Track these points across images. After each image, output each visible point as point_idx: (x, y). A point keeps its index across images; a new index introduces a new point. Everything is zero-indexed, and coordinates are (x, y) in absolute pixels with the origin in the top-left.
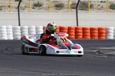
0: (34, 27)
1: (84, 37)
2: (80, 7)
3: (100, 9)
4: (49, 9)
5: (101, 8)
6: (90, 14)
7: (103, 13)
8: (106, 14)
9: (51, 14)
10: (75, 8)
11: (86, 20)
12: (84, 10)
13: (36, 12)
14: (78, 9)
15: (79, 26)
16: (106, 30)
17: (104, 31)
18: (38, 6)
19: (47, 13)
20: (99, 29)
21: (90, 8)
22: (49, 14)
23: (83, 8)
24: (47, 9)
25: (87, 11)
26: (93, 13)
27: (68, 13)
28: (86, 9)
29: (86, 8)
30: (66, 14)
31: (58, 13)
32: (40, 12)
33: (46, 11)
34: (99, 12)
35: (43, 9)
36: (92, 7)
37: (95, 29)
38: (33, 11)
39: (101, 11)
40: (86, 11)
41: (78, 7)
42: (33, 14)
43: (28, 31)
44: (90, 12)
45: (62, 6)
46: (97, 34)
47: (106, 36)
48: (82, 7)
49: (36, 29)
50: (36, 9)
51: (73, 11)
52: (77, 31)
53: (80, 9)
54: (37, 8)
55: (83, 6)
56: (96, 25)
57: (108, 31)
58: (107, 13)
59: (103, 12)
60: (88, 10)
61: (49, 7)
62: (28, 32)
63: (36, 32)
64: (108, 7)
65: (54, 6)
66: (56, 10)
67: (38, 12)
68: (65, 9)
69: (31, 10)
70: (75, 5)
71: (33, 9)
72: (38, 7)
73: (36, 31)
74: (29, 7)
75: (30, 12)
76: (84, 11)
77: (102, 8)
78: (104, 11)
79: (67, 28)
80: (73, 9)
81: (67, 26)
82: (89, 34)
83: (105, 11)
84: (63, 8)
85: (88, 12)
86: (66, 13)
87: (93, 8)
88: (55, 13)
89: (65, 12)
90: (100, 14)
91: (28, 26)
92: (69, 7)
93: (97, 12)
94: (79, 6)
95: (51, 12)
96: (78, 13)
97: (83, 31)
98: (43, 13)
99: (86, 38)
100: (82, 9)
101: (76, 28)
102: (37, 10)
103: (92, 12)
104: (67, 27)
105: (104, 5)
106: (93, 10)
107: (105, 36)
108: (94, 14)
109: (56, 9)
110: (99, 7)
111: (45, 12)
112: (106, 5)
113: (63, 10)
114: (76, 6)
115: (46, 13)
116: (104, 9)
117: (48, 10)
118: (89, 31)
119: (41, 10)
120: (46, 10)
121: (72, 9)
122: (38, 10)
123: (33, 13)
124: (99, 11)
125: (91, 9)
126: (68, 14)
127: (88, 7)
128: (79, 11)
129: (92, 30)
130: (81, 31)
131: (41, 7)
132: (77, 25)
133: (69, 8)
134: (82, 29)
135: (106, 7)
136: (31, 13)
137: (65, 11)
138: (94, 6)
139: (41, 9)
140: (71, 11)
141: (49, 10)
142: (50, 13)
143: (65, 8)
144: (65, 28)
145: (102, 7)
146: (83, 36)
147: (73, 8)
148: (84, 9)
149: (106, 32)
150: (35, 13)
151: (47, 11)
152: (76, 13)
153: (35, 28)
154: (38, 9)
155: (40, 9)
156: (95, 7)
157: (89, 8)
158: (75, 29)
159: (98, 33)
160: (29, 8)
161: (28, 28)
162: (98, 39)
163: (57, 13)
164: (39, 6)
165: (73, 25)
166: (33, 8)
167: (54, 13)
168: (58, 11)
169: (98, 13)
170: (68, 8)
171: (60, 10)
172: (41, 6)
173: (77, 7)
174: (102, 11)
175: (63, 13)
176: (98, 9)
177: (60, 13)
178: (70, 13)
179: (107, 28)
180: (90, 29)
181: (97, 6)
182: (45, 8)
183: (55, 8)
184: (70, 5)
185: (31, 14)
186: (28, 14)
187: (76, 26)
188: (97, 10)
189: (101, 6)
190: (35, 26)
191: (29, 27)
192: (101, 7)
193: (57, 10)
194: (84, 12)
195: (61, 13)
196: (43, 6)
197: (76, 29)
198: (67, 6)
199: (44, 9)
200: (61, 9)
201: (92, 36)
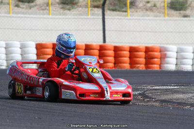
0: (18, 44)
1: (116, 65)
2: (110, 5)
3: (151, 9)
4: (48, 8)
5: (151, 7)
6: (130, 19)
7: (155, 18)
8: (161, 20)
9: (51, 18)
10: (101, 6)
11: (122, 31)
12: (119, 11)
13: (23, 13)
14: (106, 8)
15: (107, 43)
16: (160, 51)
17: (157, 54)
18: (25, 2)
19: (45, 16)
20: (148, 50)
21: (130, 8)
22: (48, 18)
23: (117, 7)
24: (43, 8)
25: (124, 13)
26: (136, 17)
27: (86, 17)
28: (123, 10)
29: (123, 8)
30: (82, 19)
31: (67, 17)
32: (29, 14)
33: (41, 11)
34: (148, 16)
35: (35, 8)
36: (133, 5)
37: (140, 49)
38: (16, 11)
39: (152, 13)
40: (121, 13)
41: (106, 6)
42: (16, 17)
43: (6, 51)
44: (130, 16)
45: (74, 2)
46: (142, 60)
47: (161, 64)
48: (115, 5)
49: (21, 48)
50: (23, 8)
51: (96, 12)
52: (104, 53)
53: (109, 9)
54: (24, 6)
55: (117, 2)
56: (141, 41)
57: (166, 54)
58: (165, 16)
59: (157, 16)
60: (126, 11)
61: (48, 5)
62: (6, 54)
63: (21, 55)
64: (166, 5)
65: (58, 3)
66: (62, 11)
67: (26, 14)
68: (80, 9)
69: (13, 10)
70: (100, 1)
71: (16, 8)
72: (26, 4)
73: (22, 51)
74: (9, 4)
75: (10, 13)
76: (118, 13)
77: (154, 8)
78: (158, 14)
79: (84, 48)
80: (96, 9)
81: (83, 42)
82: (127, 59)
83: (160, 13)
84: (76, 6)
85: (127, 16)
86: (82, 17)
87: (137, 7)
88: (60, 17)
89: (81, 15)
90: (149, 20)
91: (4, 41)
92: (89, 4)
93: (143, 16)
94: (107, 2)
95: (53, 14)
96: (106, 17)
97: (115, 54)
98: (35, 16)
99: (120, 67)
100: (114, 8)
101: (101, 46)
102: (23, 10)
103: (133, 16)
104: (84, 44)
105: (159, 1)
106: (137, 11)
107: (159, 63)
108: (136, 19)
109: (62, 8)
110: (149, 5)
111: (40, 14)
112: (162, 2)
113: (76, 10)
114: (102, 2)
115: (42, 16)
116: (158, 9)
117: (45, 9)
118: (127, 53)
119: (32, 9)
120: (43, 10)
121: (93, 9)
122: (27, 10)
123: (16, 15)
124: (148, 13)
125: (133, 10)
126: (85, 19)
127: (125, 5)
128: (107, 13)
129: (133, 50)
130: (111, 53)
131: (32, 4)
132: (104, 41)
133: (88, 7)
134: (113, 49)
135: (162, 5)
136: (11, 15)
137: (81, 12)
138: (137, 3)
139: (33, 7)
140: (93, 12)
141: (49, 10)
142: (51, 16)
143: (81, 6)
144: (80, 47)
145: (155, 6)
146: (115, 63)
147: (97, 7)
148: (119, 9)
149: (161, 55)
150: (19, 15)
151: (45, 12)
152: (101, 17)
153: (19, 46)
154: (26, 8)
155: (30, 8)
156: (141, 5)
157: (128, 7)
158: (98, 48)
159: (145, 58)
160: (8, 6)
161: (5, 46)
162: (144, 69)
163: (64, 17)
164: (29, 2)
165: (96, 40)
166: (17, 6)
167: (57, 17)
168: (66, 11)
169: (145, 18)
170: (86, 6)
171: (69, 10)
172: (33, 2)
173: (104, 4)
174: (155, 14)
175: (76, 17)
176: (147, 10)
177: (70, 17)
178: (89, 16)
179: (163, 47)
180: (128, 49)
181: (144, 3)
182: (40, 5)
183: (61, 6)
184: (91, 1)
185: (13, 17)
186: (7, 17)
187: (101, 43)
188: (145, 11)
189: (153, 3)
190: (20, 41)
191: (6, 44)
192: (153, 5)
193: (64, 10)
194: (118, 15)
195: (73, 17)
196: (36, 1)
197: (102, 49)
198: (84, 3)
199: (37, 7)
200: (73, 8)
201: (133, 63)
